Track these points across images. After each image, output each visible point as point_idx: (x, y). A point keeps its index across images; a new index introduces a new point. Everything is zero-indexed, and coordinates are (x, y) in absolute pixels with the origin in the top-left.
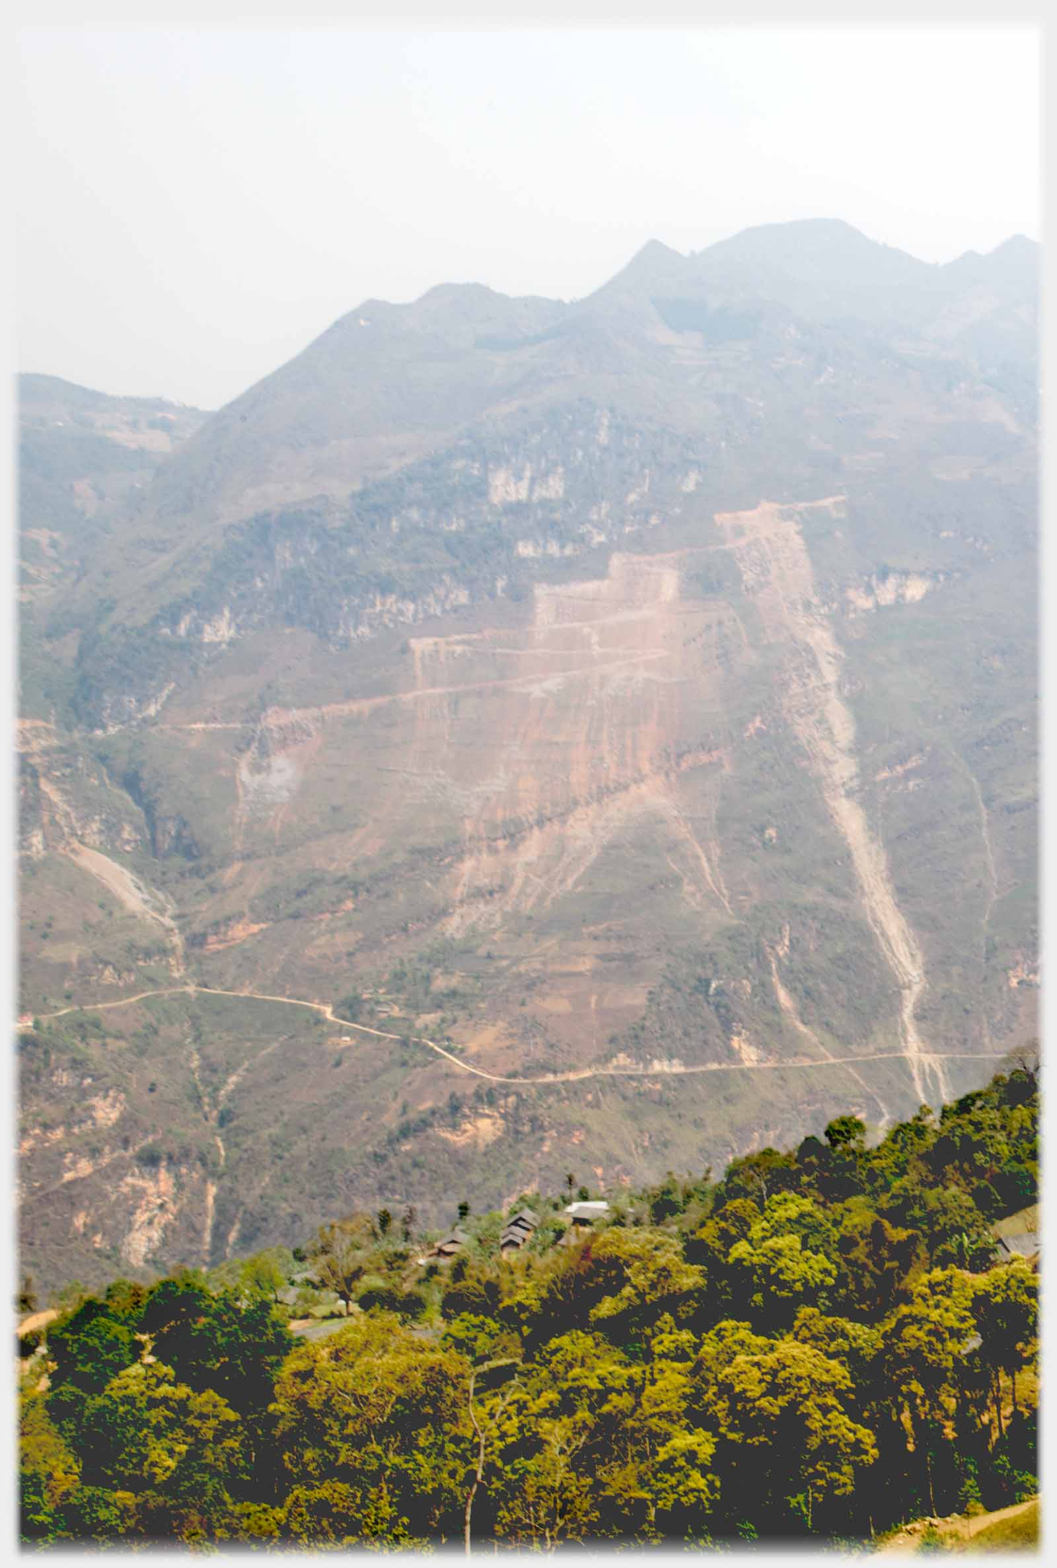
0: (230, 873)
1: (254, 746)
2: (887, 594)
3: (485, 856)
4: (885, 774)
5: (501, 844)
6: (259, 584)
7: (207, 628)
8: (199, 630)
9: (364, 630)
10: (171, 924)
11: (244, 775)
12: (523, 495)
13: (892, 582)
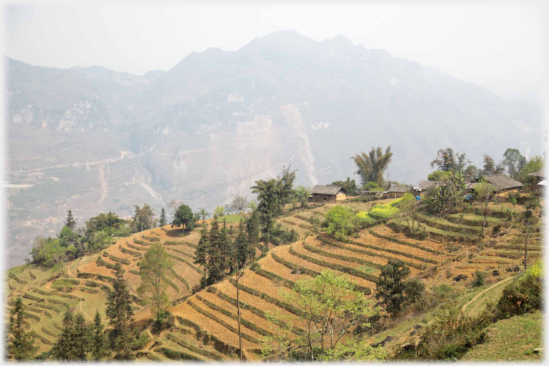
0: (174, 188)
1: (176, 159)
2: (320, 126)
3: (233, 187)
4: (322, 170)
5: (236, 184)
6: (175, 121)
7: (163, 131)
8: (161, 131)
9: (199, 132)
10: (162, 200)
11: (175, 166)
12: (235, 101)
13: (321, 123)
